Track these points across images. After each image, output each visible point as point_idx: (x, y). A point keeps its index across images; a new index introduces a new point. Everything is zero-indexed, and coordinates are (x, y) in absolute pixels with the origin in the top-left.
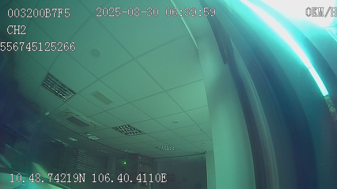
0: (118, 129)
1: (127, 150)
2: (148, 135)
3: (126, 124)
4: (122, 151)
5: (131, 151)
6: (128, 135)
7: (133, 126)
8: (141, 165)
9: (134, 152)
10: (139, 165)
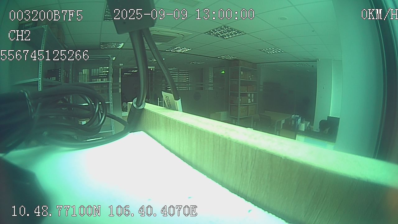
0: (212, 33)
1: (225, 56)
2: (250, 35)
3: (222, 25)
4: (219, 58)
5: (230, 57)
6: (225, 37)
7: (231, 26)
8: (243, 73)
9: (233, 58)
10: (240, 72)
